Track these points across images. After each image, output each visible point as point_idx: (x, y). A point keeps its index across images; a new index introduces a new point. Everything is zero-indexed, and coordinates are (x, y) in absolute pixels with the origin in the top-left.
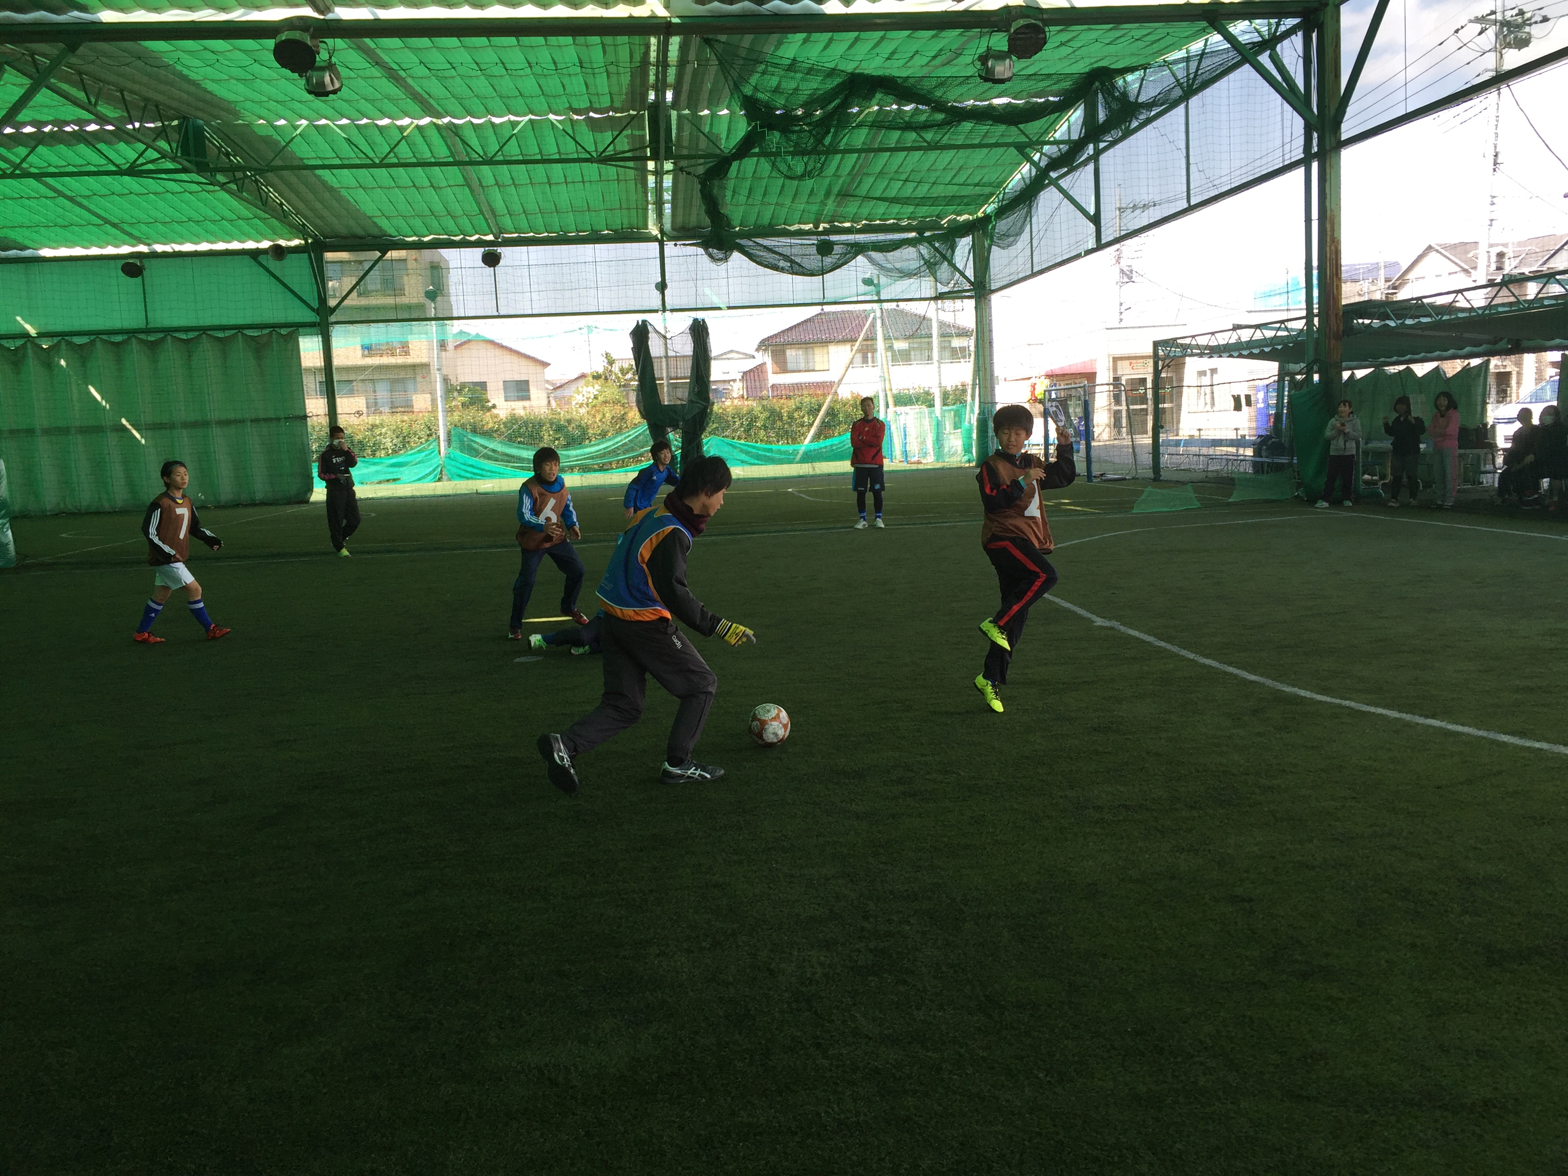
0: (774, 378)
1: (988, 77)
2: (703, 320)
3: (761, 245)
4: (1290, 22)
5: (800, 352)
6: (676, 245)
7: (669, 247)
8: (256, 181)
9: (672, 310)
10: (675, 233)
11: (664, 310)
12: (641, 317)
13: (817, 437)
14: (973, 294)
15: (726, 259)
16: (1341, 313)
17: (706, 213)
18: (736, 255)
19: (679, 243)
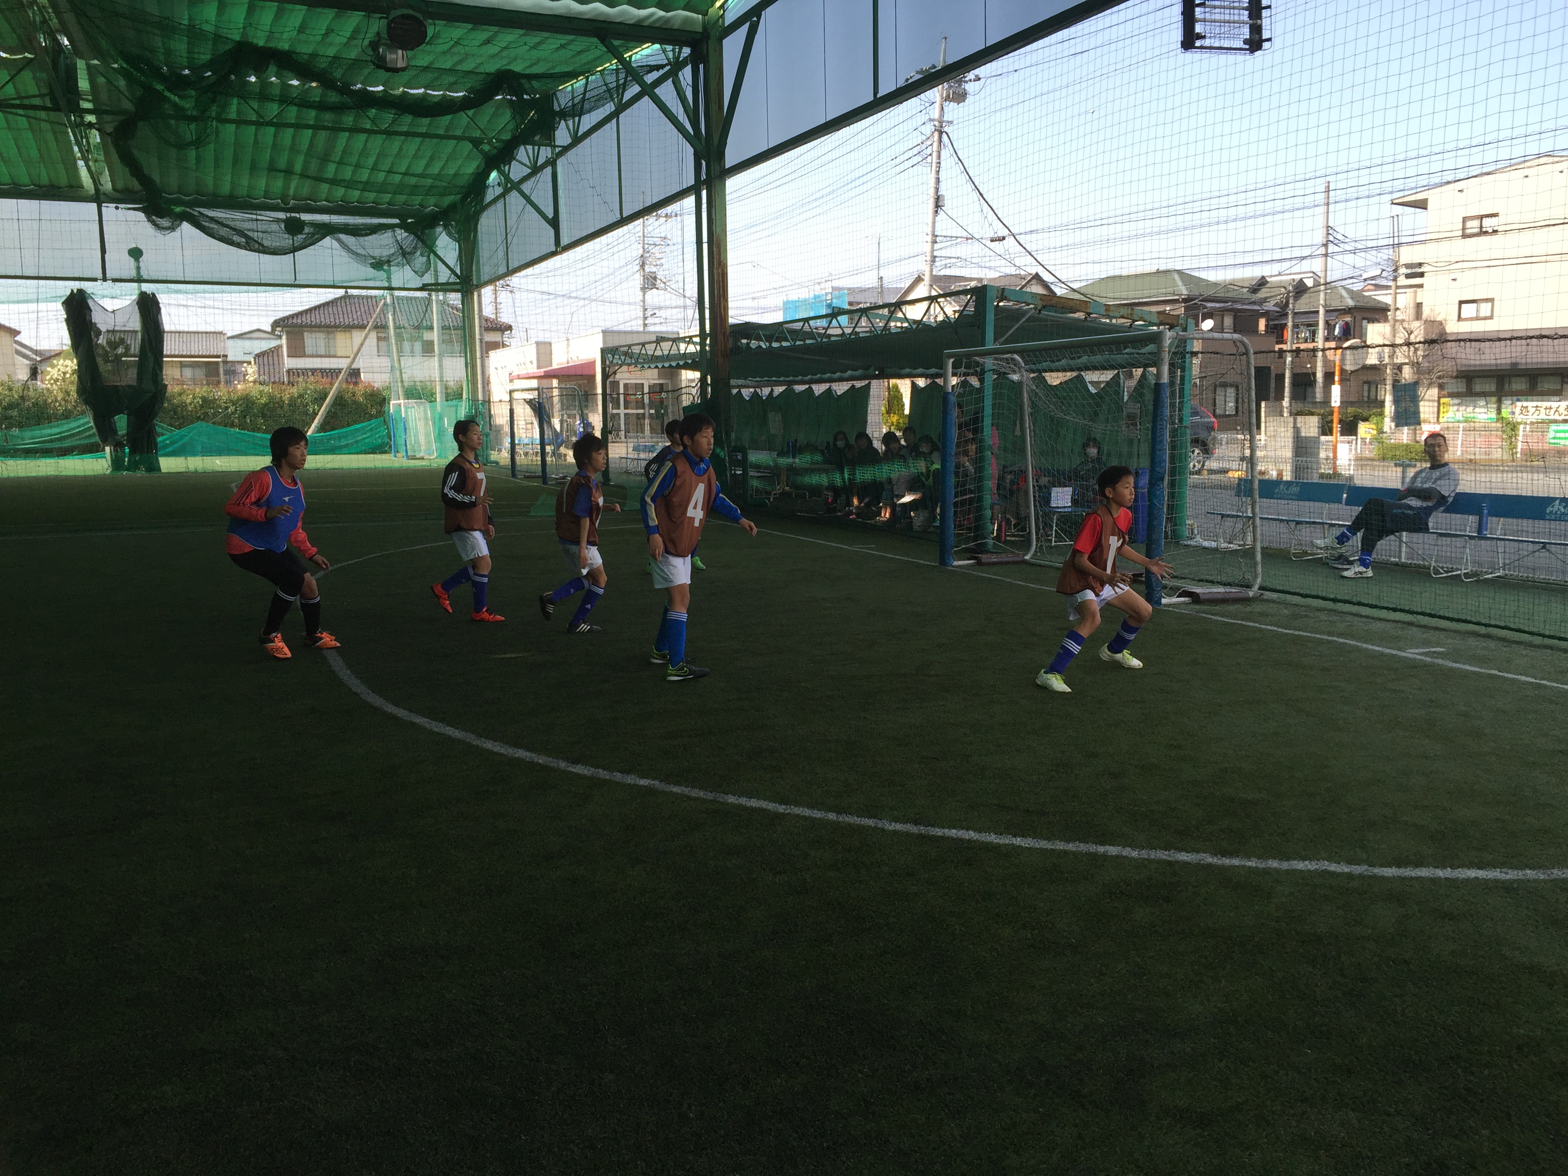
0: (289, 363)
1: (381, 64)
2: (154, 294)
3: (207, 216)
4: (686, 51)
5: (322, 336)
6: (117, 208)
7: (109, 210)
9: (115, 280)
10: (117, 195)
11: (105, 279)
12: (76, 285)
13: (322, 428)
14: (459, 287)
15: (172, 229)
16: (728, 331)
17: (131, 175)
18: (186, 227)
19: (120, 206)
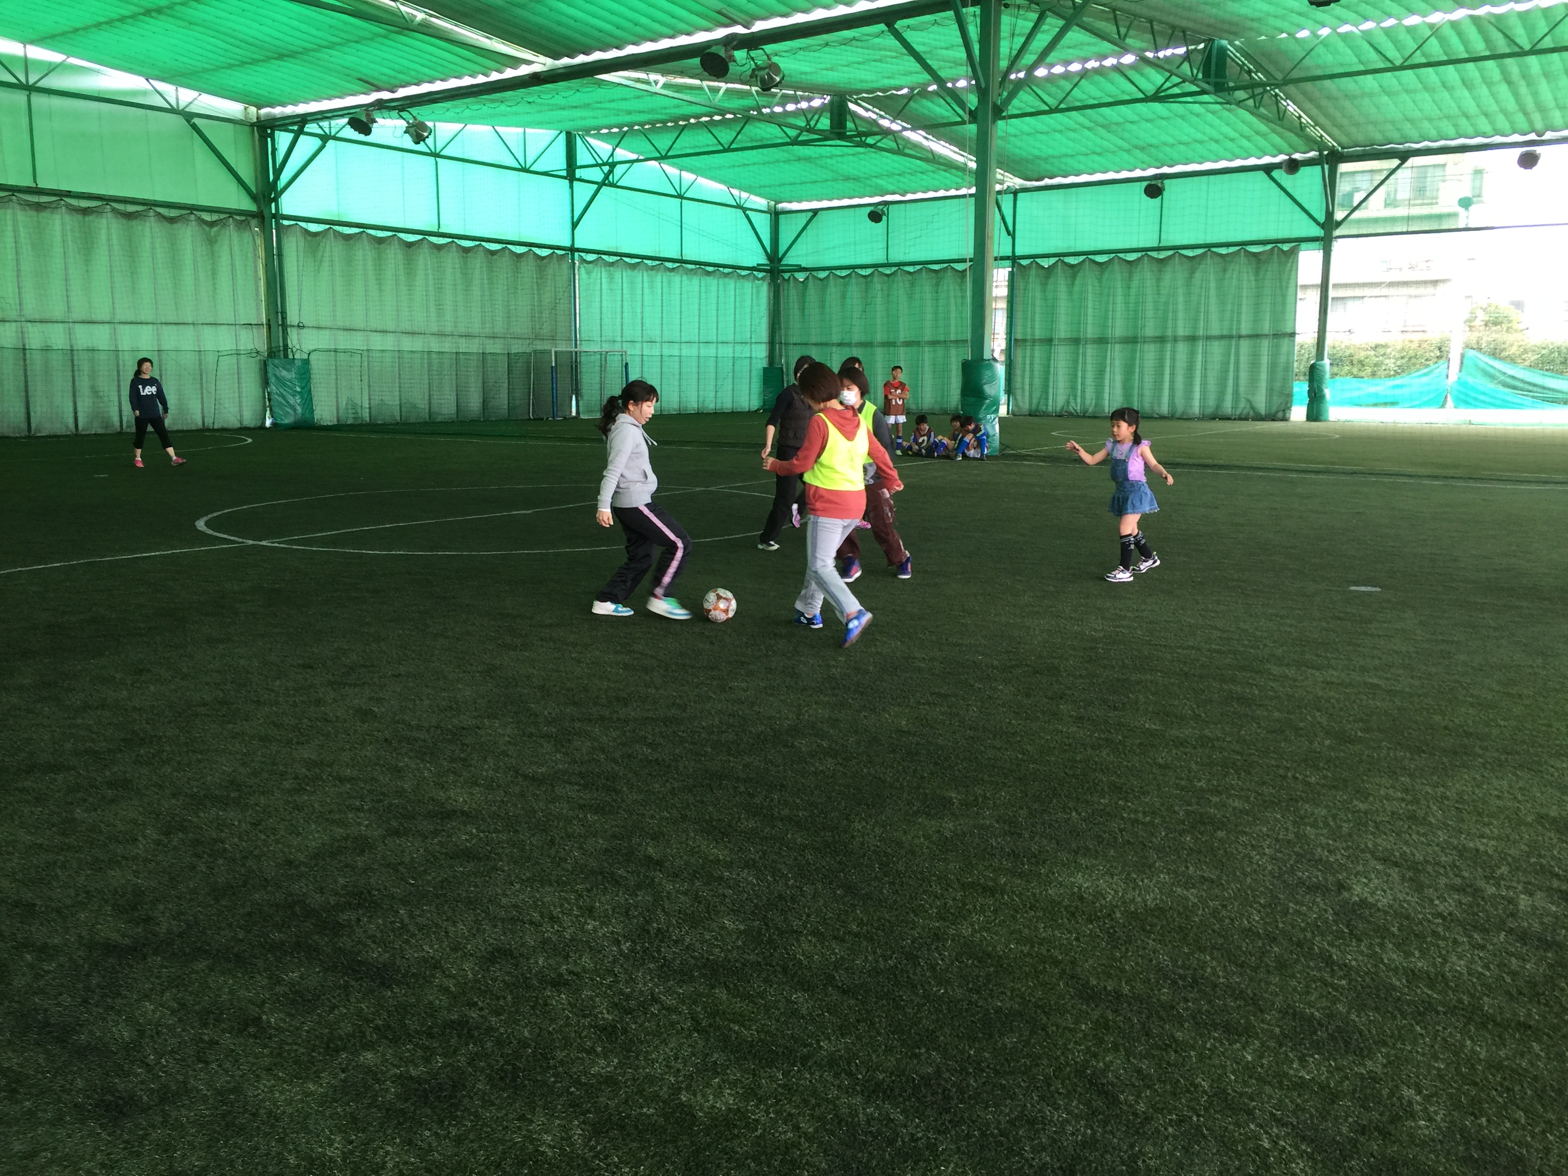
8: (1277, 95)
